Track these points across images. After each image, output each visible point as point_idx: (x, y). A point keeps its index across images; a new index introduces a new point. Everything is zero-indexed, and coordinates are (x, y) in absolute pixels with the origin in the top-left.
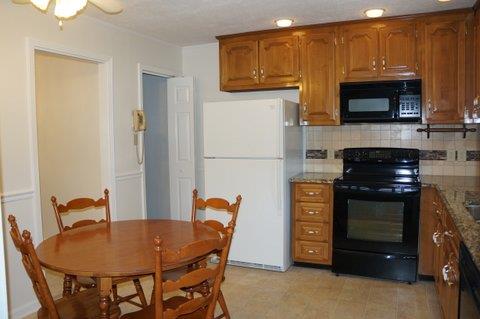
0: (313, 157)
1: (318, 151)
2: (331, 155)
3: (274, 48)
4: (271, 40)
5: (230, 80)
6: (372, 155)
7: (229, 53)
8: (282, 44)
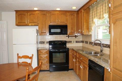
0: (41, 43)
1: (42, 42)
2: (45, 43)
3: (32, 15)
4: (31, 13)
5: (19, 23)
6: (56, 42)
7: (19, 15)
8: (34, 14)
